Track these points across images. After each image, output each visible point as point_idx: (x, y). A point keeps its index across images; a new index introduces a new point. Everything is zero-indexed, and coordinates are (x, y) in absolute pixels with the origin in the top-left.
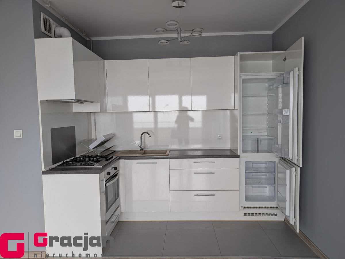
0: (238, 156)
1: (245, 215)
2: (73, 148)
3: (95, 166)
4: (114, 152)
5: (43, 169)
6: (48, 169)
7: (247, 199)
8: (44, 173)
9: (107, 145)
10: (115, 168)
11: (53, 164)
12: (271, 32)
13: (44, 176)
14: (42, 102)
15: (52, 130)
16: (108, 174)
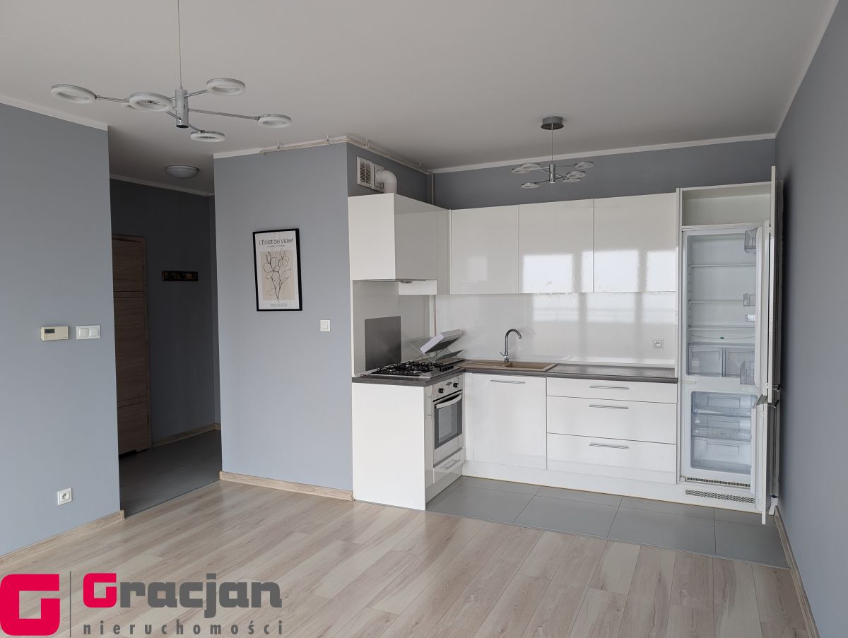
0: (674, 381)
1: (688, 492)
2: (397, 350)
3: (420, 377)
4: (463, 361)
5: (353, 376)
6: (359, 375)
7: (695, 463)
8: (355, 380)
9: (452, 349)
10: (455, 385)
11: (367, 370)
12: (773, 136)
13: (355, 385)
14: (355, 282)
15: (367, 321)
16: (441, 391)
